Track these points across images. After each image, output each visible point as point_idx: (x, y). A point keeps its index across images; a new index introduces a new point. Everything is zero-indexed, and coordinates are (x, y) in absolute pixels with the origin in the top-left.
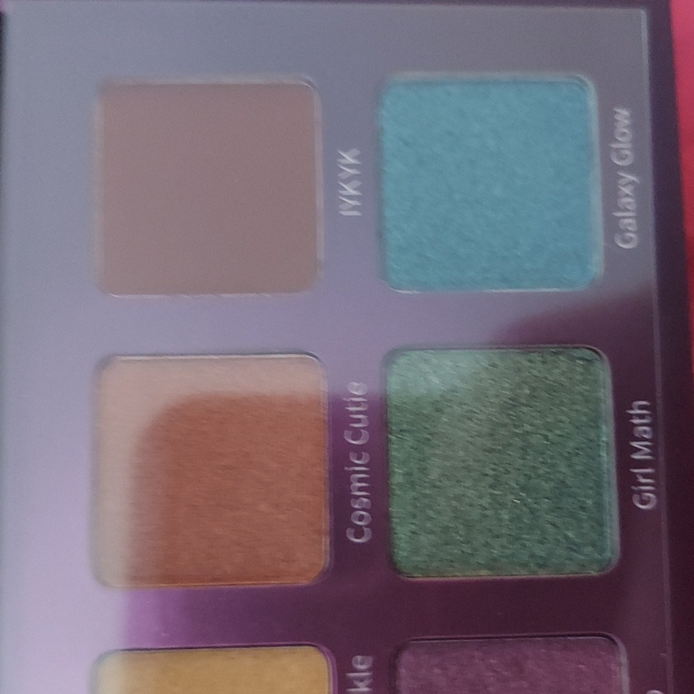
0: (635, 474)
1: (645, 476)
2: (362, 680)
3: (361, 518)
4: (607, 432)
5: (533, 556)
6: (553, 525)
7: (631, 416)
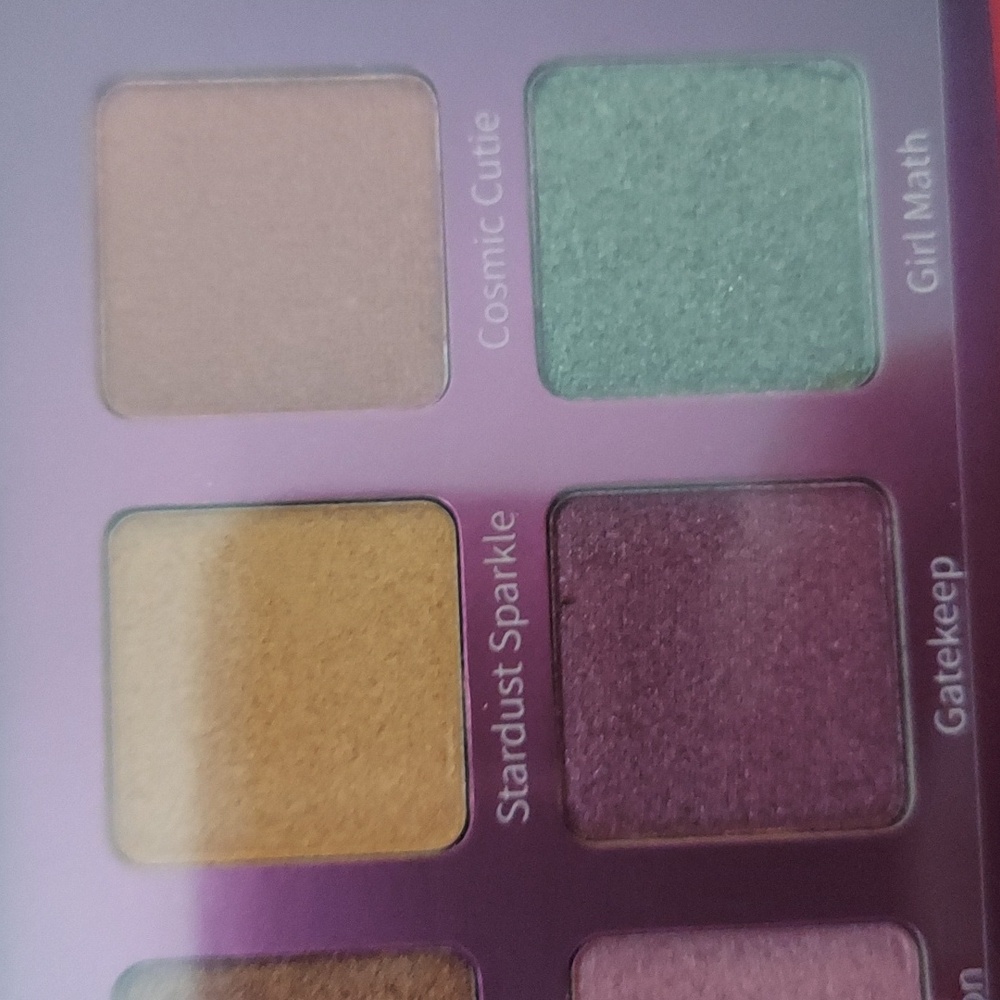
0: (909, 241)
1: (924, 243)
2: (504, 546)
3: (497, 312)
4: (867, 181)
5: (755, 367)
6: (785, 321)
7: (904, 157)
